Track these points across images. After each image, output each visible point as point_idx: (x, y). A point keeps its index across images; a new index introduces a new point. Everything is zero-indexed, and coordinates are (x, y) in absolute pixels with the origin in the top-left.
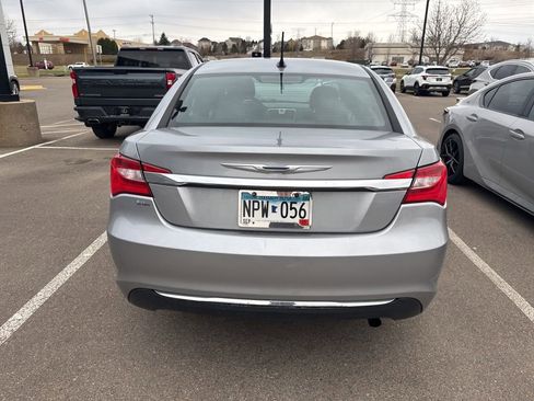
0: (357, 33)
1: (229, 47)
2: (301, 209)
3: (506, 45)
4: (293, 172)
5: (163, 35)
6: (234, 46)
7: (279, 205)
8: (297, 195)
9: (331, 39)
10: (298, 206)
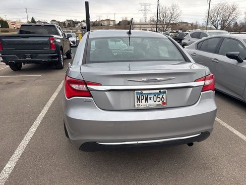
0: (126, 18)
1: (67, 24)
2: (162, 98)
3: (187, 23)
4: (159, 81)
5: (33, 18)
6: (69, 23)
7: (152, 96)
8: (160, 92)
9: (114, 20)
10: (161, 96)
